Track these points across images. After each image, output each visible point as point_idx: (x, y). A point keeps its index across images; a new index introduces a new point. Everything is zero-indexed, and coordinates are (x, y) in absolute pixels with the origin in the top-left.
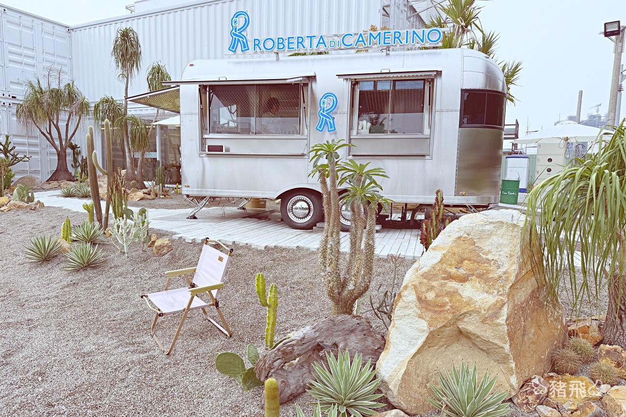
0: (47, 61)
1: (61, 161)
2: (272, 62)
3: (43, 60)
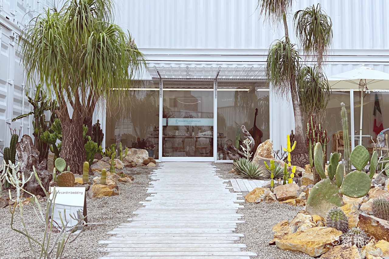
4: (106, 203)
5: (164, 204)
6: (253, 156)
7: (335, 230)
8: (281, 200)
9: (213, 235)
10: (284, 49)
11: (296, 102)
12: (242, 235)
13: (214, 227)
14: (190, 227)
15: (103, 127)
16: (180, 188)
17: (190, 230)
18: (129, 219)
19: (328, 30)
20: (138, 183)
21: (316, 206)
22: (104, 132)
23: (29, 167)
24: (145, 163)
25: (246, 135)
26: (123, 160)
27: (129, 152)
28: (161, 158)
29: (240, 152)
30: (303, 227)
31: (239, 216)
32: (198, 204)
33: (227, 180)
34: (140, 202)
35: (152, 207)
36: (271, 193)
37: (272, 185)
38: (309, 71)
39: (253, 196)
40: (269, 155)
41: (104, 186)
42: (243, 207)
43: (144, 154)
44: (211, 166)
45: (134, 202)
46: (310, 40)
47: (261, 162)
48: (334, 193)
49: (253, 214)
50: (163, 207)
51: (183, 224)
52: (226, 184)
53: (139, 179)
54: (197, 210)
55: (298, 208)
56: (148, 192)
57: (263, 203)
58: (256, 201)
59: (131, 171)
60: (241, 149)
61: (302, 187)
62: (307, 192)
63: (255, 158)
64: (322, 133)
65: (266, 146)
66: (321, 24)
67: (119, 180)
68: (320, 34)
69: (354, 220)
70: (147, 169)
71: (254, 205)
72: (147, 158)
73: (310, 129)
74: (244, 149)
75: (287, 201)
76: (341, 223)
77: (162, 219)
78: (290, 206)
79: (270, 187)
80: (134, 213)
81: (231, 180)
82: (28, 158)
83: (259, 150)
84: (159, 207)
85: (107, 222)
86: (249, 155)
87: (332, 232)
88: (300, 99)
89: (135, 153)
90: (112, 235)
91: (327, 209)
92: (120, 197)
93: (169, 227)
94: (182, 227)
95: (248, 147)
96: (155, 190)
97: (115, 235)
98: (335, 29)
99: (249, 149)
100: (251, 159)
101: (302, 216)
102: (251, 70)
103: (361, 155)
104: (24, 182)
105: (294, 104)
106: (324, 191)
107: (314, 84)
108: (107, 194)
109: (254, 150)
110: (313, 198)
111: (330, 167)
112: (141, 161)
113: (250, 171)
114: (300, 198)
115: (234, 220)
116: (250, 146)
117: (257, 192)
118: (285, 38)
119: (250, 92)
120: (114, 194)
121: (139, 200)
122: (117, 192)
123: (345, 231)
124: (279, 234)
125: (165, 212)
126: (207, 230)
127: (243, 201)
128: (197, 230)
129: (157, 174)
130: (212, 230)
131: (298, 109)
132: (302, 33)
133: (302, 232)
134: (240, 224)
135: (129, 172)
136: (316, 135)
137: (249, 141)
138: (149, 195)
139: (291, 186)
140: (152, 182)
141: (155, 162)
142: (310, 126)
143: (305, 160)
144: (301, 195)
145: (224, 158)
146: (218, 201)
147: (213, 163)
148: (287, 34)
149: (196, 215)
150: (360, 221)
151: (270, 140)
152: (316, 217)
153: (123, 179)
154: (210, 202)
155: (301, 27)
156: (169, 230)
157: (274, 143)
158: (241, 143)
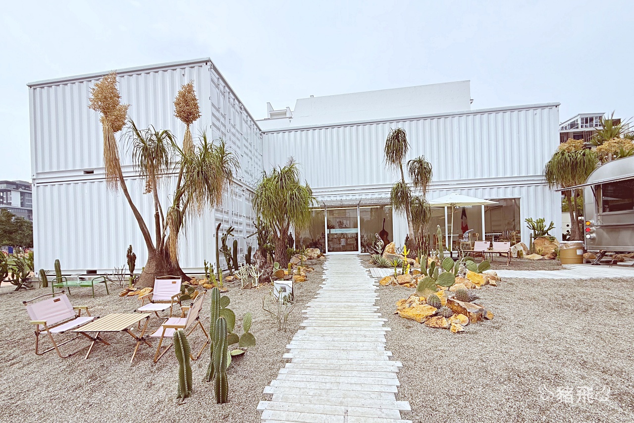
4: (301, 286)
5: (332, 286)
6: (383, 251)
7: (433, 307)
8: (401, 284)
9: (363, 307)
10: (401, 187)
11: (409, 219)
12: (379, 307)
13: (362, 302)
14: (349, 302)
15: (294, 237)
16: (341, 275)
17: (349, 304)
18: (315, 296)
19: (430, 172)
20: (316, 272)
21: (422, 291)
22: (294, 239)
23: (261, 267)
24: (318, 257)
25: (378, 239)
26: (306, 255)
27: (309, 250)
28: (327, 253)
29: (375, 249)
30: (414, 305)
31: (376, 294)
32: (352, 286)
33: (368, 269)
34: (320, 285)
35: (327, 288)
36: (395, 280)
37: (395, 275)
38: (417, 198)
39: (384, 281)
40: (393, 252)
41: (299, 276)
42: (378, 288)
43: (318, 251)
44: (357, 258)
45: (316, 285)
46: (418, 178)
47: (388, 257)
48: (432, 284)
49: (384, 293)
50: (333, 289)
51: (345, 300)
52: (367, 272)
53: (317, 268)
54: (352, 290)
55: (411, 289)
56: (323, 278)
57: (390, 286)
58: (386, 284)
59: (311, 262)
60: (375, 248)
61: (414, 276)
62: (417, 279)
63: (384, 254)
64: (425, 243)
65: (391, 246)
66: (425, 168)
67: (307, 271)
68: (424, 175)
69: (444, 301)
70: (320, 260)
71: (385, 287)
72: (319, 254)
73: (418, 241)
74: (377, 248)
75: (405, 285)
76: (436, 303)
77: (333, 296)
78: (406, 288)
79: (394, 276)
80: (317, 292)
81: (370, 269)
82: (260, 263)
83: (387, 249)
84: (331, 288)
85: (304, 298)
86: (380, 252)
87: (431, 308)
88: (412, 217)
89: (312, 251)
90: (308, 307)
91: (429, 293)
92: (308, 282)
93: (337, 302)
94: (345, 302)
95: (380, 246)
96: (327, 277)
97: (310, 307)
98: (434, 171)
99: (380, 248)
100: (382, 254)
101: (413, 298)
102: (381, 198)
103: (449, 262)
104: (259, 276)
105: (408, 220)
106: (427, 283)
107: (420, 207)
108: (301, 281)
109: (383, 248)
110: (419, 287)
111: (430, 269)
112: (316, 255)
113: (382, 263)
114: (412, 283)
115: (373, 297)
116: (381, 246)
117: (387, 279)
118: (401, 180)
119: (380, 208)
120: (305, 280)
121: (319, 283)
122: (306, 279)
123: (439, 308)
124: (400, 308)
125: (335, 292)
126: (358, 304)
127: (378, 284)
128: (354, 304)
129: (326, 265)
130: (362, 304)
131: (411, 224)
132: (412, 174)
133: (414, 307)
134: (377, 300)
135: (310, 263)
136: (422, 245)
137: (381, 243)
138: (324, 280)
139: (407, 276)
140: (324, 271)
141: (324, 256)
142: (418, 239)
143: (415, 255)
144: (413, 281)
145: (365, 252)
146: (363, 284)
147: (358, 256)
148: (403, 177)
149: (352, 294)
150: (448, 302)
151: (394, 242)
152: (422, 298)
153: (308, 270)
154: (359, 285)
155: (412, 170)
156: (338, 304)
157: (396, 244)
158: (375, 244)
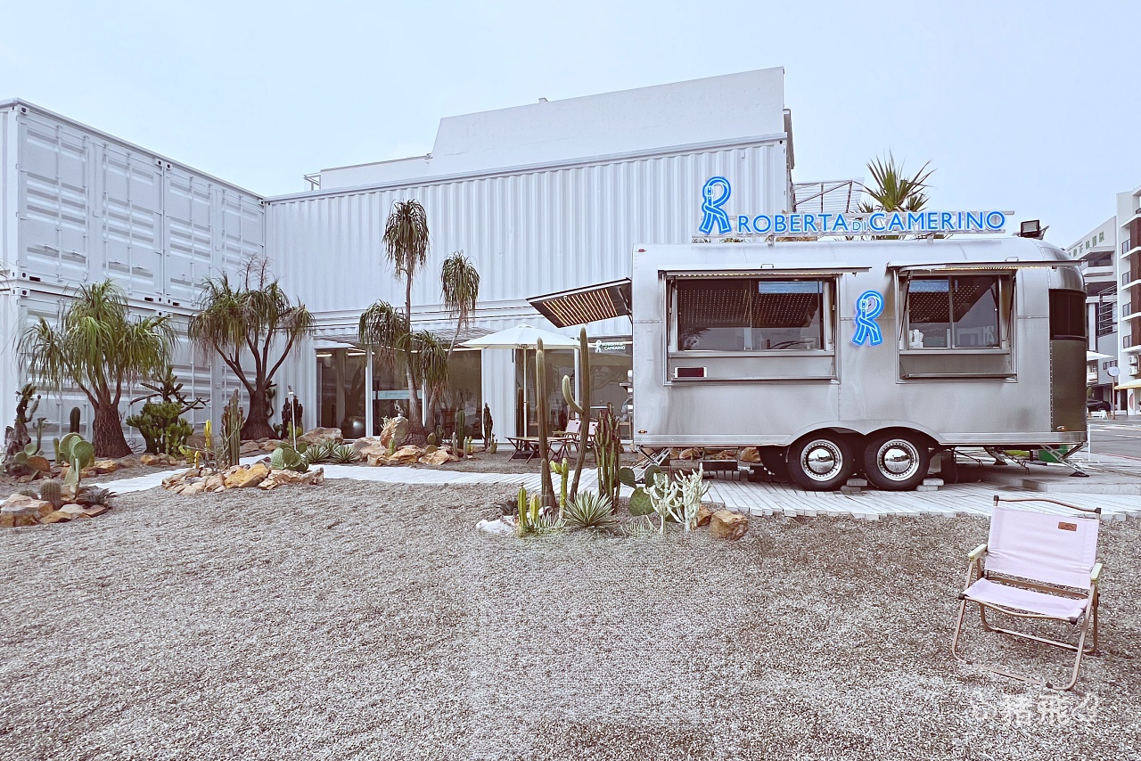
0: (229, 249)
1: (256, 408)
2: (761, 248)
3: (223, 247)
